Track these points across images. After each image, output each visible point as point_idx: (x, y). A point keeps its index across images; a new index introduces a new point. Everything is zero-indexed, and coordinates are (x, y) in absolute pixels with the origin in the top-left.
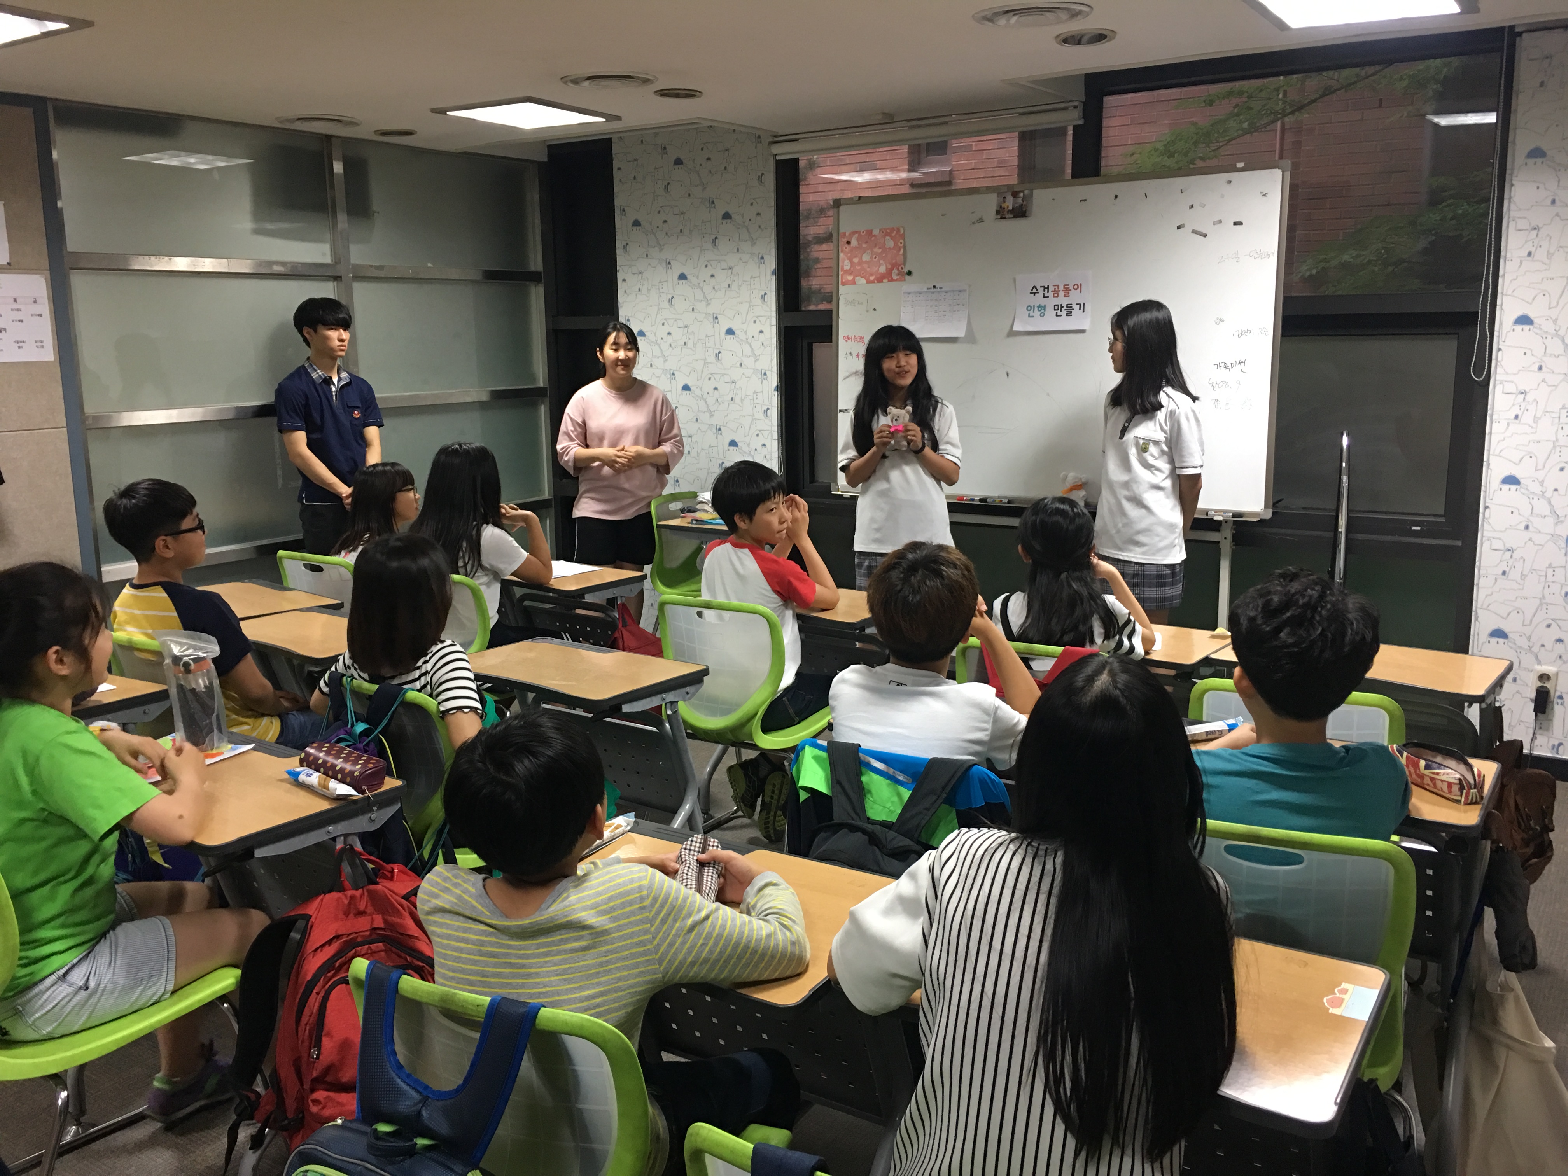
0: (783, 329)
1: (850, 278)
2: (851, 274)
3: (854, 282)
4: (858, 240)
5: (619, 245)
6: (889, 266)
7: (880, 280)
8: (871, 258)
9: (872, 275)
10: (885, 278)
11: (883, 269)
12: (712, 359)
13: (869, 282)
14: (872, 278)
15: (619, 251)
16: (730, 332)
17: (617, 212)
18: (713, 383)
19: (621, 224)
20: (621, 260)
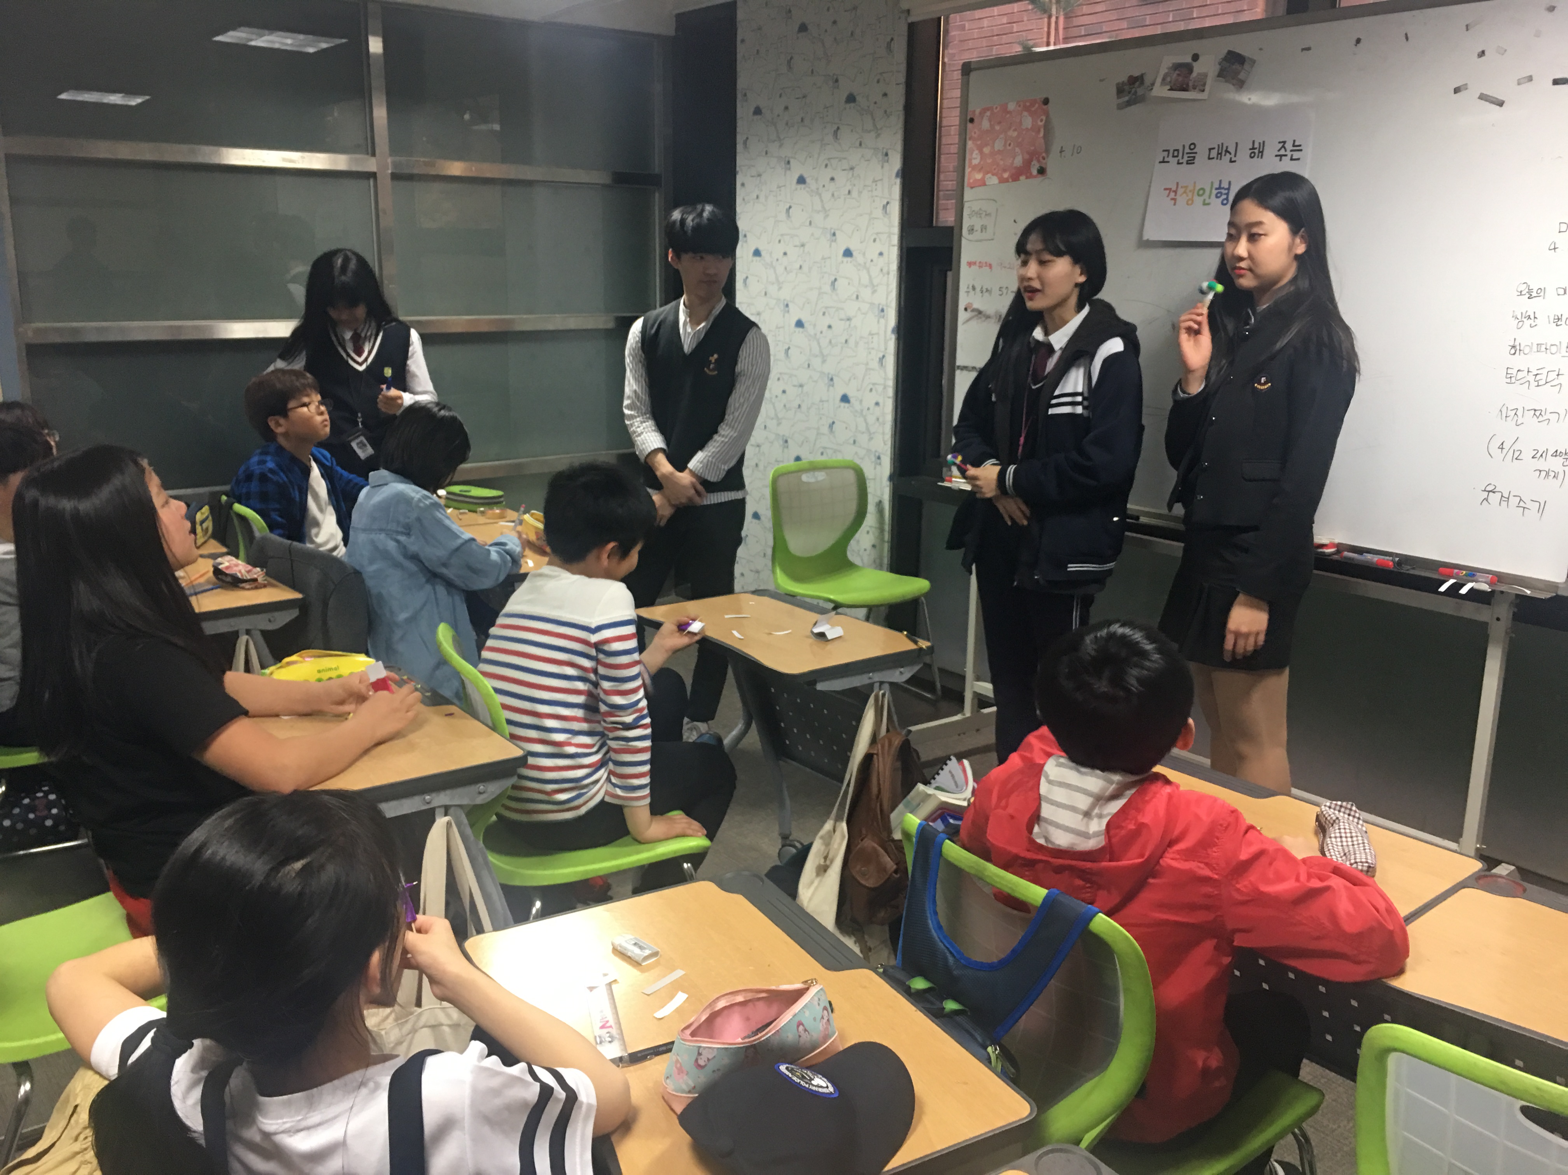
0: (905, 250)
1: (979, 176)
2: (980, 171)
3: (983, 183)
4: (990, 120)
5: (740, 139)
6: (1027, 157)
7: (1015, 178)
8: (1005, 145)
9: (1005, 171)
10: (1021, 175)
11: (1018, 161)
12: (827, 288)
13: (1002, 181)
14: (1006, 175)
15: (739, 147)
16: (848, 253)
17: (739, 96)
18: (827, 321)
19: (743, 111)
20: (741, 160)
